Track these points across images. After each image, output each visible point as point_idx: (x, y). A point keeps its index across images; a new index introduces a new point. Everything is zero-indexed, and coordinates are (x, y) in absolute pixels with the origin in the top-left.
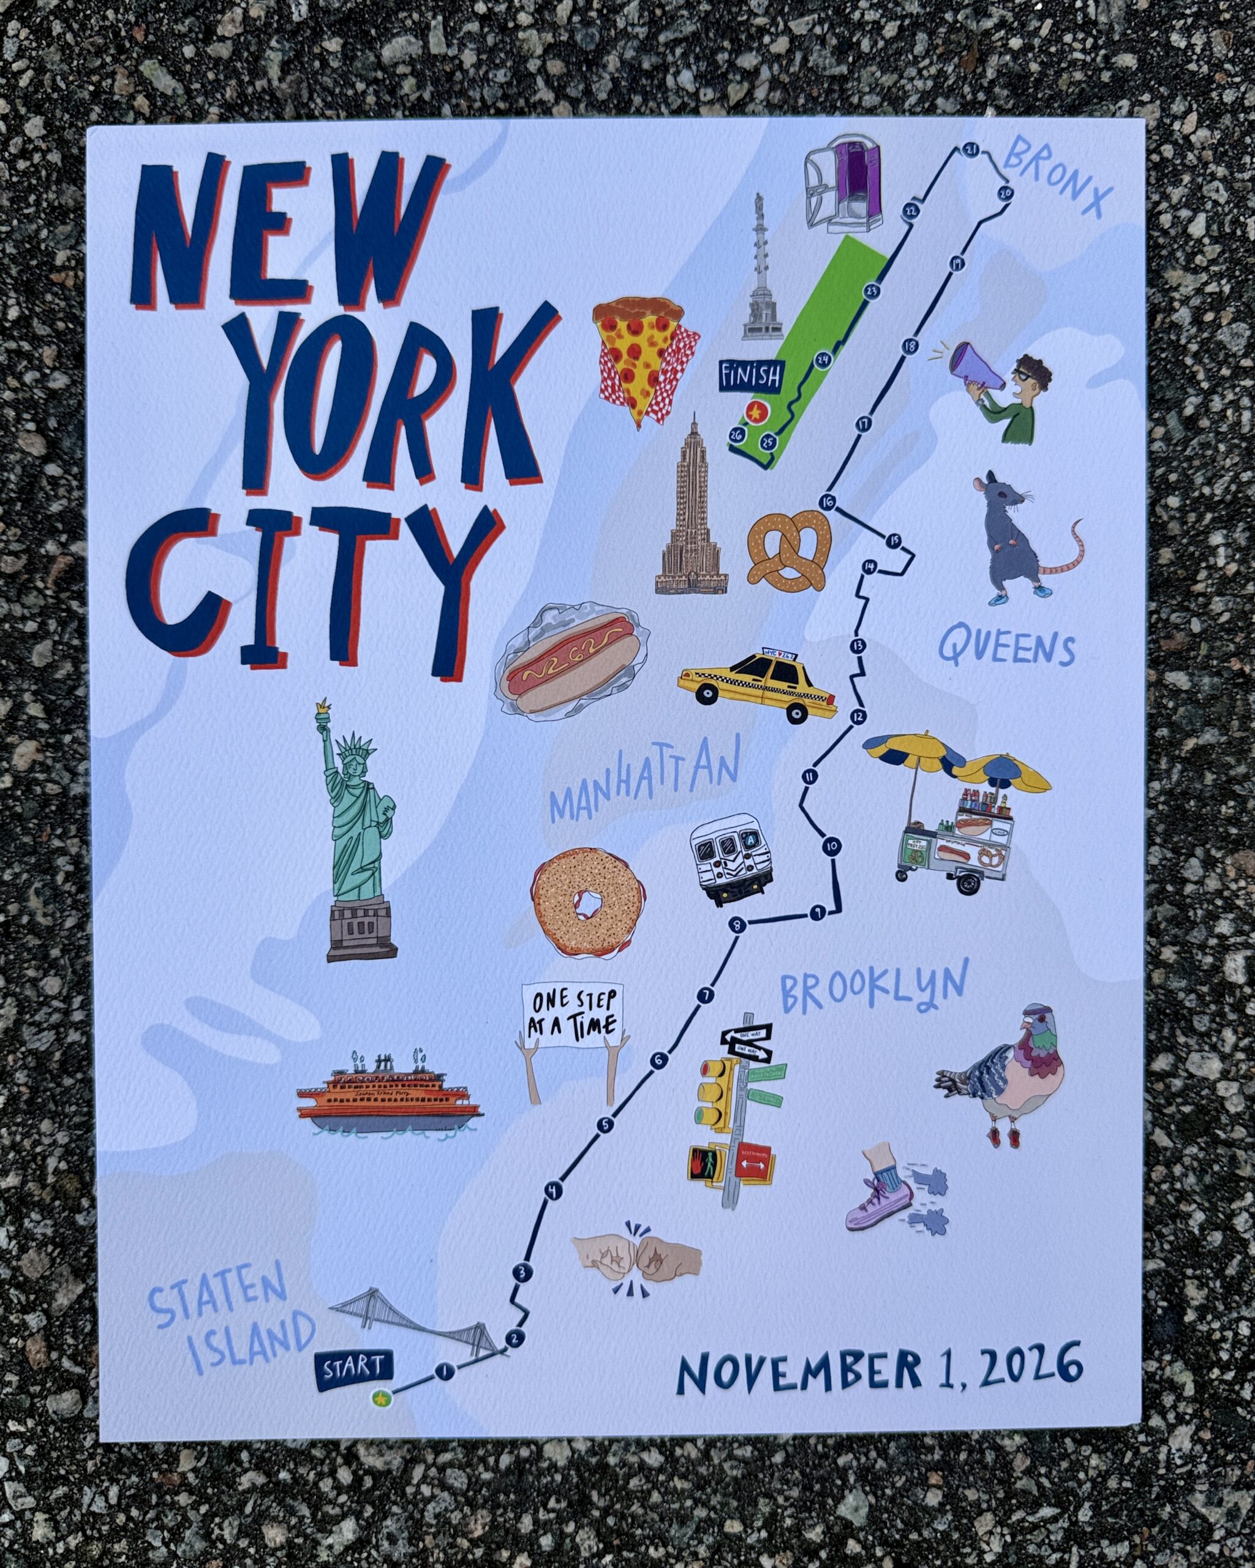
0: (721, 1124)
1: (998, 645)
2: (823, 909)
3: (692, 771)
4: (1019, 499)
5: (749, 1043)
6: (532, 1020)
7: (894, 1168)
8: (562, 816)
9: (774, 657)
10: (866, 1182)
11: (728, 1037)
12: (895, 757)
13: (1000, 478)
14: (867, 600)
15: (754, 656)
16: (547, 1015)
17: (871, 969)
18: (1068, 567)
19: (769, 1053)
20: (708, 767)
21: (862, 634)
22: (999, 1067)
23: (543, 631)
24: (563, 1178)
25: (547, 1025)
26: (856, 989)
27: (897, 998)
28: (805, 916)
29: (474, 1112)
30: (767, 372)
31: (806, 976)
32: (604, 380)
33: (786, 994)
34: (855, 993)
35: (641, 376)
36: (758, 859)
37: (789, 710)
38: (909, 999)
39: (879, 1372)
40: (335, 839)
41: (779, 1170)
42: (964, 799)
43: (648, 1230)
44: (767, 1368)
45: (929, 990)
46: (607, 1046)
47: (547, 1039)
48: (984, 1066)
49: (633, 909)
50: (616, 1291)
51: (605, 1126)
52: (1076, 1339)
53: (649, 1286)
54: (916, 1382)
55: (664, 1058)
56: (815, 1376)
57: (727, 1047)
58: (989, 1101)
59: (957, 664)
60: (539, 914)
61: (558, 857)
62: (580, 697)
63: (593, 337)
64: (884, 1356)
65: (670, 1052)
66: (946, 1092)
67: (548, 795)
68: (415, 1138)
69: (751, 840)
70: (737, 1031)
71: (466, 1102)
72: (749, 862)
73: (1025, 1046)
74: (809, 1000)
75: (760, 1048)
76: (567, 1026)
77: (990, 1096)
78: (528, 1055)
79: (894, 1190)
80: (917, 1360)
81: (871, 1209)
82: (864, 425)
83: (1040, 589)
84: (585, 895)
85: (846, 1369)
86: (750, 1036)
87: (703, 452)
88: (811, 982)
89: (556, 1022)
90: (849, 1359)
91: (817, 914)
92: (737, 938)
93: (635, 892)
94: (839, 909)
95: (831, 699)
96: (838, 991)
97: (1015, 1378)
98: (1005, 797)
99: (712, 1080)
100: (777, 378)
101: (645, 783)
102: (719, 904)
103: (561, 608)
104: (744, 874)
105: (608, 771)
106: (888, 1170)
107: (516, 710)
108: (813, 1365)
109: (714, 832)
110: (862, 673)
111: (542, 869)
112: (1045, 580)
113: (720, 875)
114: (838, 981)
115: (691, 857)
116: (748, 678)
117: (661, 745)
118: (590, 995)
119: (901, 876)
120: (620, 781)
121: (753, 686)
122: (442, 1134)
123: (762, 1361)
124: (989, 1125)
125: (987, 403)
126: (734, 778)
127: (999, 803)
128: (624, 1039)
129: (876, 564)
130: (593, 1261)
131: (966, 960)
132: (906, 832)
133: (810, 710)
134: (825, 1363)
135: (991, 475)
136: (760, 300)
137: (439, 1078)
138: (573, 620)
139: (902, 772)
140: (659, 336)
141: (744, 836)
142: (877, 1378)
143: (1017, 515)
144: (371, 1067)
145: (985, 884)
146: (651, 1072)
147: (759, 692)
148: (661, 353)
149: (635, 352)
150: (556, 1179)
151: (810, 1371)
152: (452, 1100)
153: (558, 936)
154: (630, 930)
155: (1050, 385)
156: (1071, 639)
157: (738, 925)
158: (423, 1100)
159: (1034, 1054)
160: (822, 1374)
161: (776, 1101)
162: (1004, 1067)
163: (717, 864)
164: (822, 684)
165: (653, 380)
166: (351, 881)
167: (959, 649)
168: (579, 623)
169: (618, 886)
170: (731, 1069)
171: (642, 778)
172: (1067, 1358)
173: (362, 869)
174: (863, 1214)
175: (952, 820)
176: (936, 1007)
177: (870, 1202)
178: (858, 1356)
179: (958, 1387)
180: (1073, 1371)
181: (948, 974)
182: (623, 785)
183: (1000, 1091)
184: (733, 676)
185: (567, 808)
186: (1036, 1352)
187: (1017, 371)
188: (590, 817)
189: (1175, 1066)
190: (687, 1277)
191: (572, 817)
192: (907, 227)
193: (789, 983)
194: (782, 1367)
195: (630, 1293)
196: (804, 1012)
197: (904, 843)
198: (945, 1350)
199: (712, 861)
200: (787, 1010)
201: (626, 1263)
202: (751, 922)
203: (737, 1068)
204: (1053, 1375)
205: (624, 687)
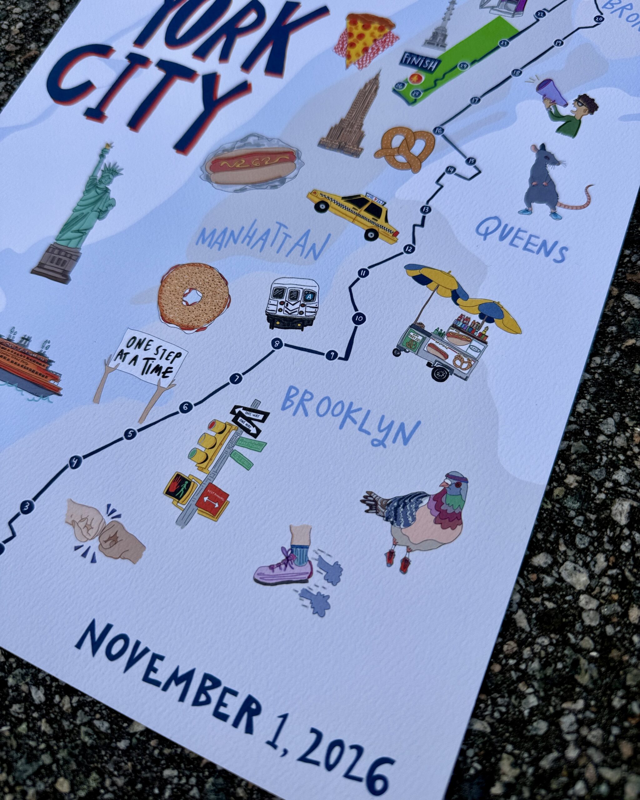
0: (204, 465)
1: (516, 236)
2: (336, 354)
3: (292, 245)
4: (556, 163)
5: (249, 420)
6: (122, 351)
7: (307, 547)
8: (203, 243)
9: (371, 200)
10: (283, 549)
11: (237, 411)
12: (423, 280)
13: (549, 148)
14: (442, 187)
15: (359, 196)
16: (133, 352)
17: (351, 404)
18: (577, 208)
19: (259, 431)
20: (303, 247)
21: (430, 204)
22: (413, 506)
23: (245, 145)
24: (85, 457)
25: (129, 358)
26: (336, 412)
27: (361, 429)
28: (323, 354)
29: (56, 391)
30: (429, 63)
31: (306, 392)
32: (339, 44)
33: (288, 398)
34: (333, 415)
35: (360, 46)
36: (309, 309)
37: (367, 232)
38: (368, 433)
39: (225, 705)
40: (75, 210)
41: (227, 514)
42: (458, 320)
43: (119, 516)
44: (147, 658)
45: (384, 433)
46: (158, 385)
47: (124, 366)
48: (403, 501)
49: (217, 310)
50: (77, 548)
51: (130, 435)
52: (392, 757)
53: (99, 556)
54: (249, 729)
55: (190, 407)
56: (177, 684)
57: (233, 416)
58: (396, 528)
59: (485, 239)
60: (160, 291)
61: (189, 265)
62: (247, 184)
63: (342, 25)
64: (235, 693)
65: (196, 405)
66: (368, 508)
67: (201, 229)
68: (16, 392)
69: (310, 297)
70: (245, 409)
71: (56, 384)
72: (302, 309)
73: (438, 498)
74: (301, 408)
75: (254, 426)
76: (141, 363)
77: (399, 525)
78: (108, 370)
79: (300, 564)
80: (258, 711)
81: (277, 570)
82: (475, 100)
83: (554, 214)
84: (193, 292)
85: (202, 689)
86: (252, 415)
87: (377, 89)
88: (308, 396)
89: (135, 359)
90: (208, 683)
91: (331, 356)
92: (273, 351)
93: (224, 301)
94: (346, 358)
95: (396, 234)
96: (322, 410)
97: (329, 767)
98: (487, 328)
99: (213, 434)
100: (434, 67)
101: (261, 242)
102: (272, 327)
103: (259, 137)
104: (296, 315)
105: (243, 228)
106: (302, 547)
107: (208, 179)
108: (180, 674)
109: (289, 284)
110: (422, 225)
111: (176, 267)
112: (559, 210)
113: (280, 310)
114: (326, 403)
115: (267, 293)
116: (350, 206)
117: (281, 225)
118: (165, 350)
119: (397, 352)
120: (247, 236)
121: (352, 212)
122: (31, 396)
123: (146, 650)
124: (389, 546)
125: (553, 111)
126: (316, 257)
127: (481, 330)
128: (171, 385)
129: (455, 170)
130: (73, 521)
131: (419, 423)
132: (411, 327)
133: (380, 235)
134: (189, 676)
135: (543, 146)
136: (439, 32)
137: (49, 362)
138: (264, 145)
139: (425, 290)
140: (377, 34)
141: (306, 293)
142: (222, 710)
143: (553, 171)
144: (17, 340)
145: (452, 378)
146: (177, 413)
147: (354, 216)
148: (375, 40)
149: (361, 36)
150: (81, 455)
151: (175, 678)
152: (49, 378)
153: (164, 308)
154: (209, 322)
155: (595, 112)
156: (566, 248)
157: (277, 344)
158: (33, 371)
159: (443, 508)
160: (182, 685)
161: (247, 465)
162: (417, 508)
163: (282, 303)
164: (394, 223)
165: (365, 50)
166: (69, 235)
167: (490, 231)
168: (266, 146)
169: (215, 293)
170: (229, 432)
171: (261, 238)
172: (379, 771)
173: (78, 231)
174: (269, 572)
175: (445, 330)
176: (385, 446)
177: (279, 565)
178: (216, 683)
179: (280, 751)
180: (379, 785)
181: (402, 427)
182: (248, 239)
183: (407, 525)
184: (343, 202)
185: (209, 240)
186: (354, 752)
187: (577, 101)
188: (219, 249)
189: (551, 566)
190: (127, 563)
191: (209, 245)
192: (535, 20)
193: (293, 392)
194: (158, 664)
195: (84, 555)
196: (294, 414)
197: (406, 333)
198: (283, 713)
199: (280, 300)
200: (284, 408)
201: (92, 532)
202: (286, 345)
203: (233, 433)
204: (359, 780)
205: (275, 187)
